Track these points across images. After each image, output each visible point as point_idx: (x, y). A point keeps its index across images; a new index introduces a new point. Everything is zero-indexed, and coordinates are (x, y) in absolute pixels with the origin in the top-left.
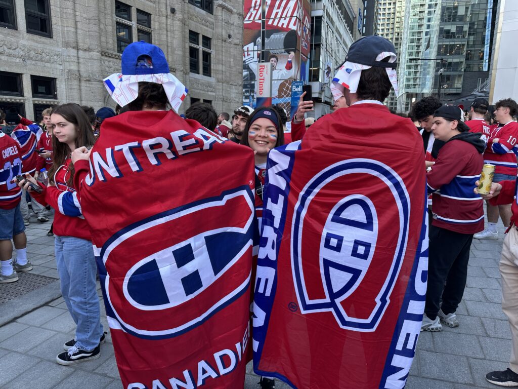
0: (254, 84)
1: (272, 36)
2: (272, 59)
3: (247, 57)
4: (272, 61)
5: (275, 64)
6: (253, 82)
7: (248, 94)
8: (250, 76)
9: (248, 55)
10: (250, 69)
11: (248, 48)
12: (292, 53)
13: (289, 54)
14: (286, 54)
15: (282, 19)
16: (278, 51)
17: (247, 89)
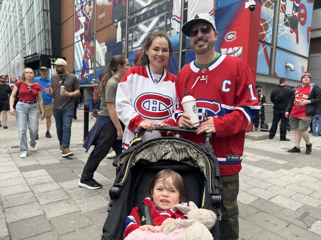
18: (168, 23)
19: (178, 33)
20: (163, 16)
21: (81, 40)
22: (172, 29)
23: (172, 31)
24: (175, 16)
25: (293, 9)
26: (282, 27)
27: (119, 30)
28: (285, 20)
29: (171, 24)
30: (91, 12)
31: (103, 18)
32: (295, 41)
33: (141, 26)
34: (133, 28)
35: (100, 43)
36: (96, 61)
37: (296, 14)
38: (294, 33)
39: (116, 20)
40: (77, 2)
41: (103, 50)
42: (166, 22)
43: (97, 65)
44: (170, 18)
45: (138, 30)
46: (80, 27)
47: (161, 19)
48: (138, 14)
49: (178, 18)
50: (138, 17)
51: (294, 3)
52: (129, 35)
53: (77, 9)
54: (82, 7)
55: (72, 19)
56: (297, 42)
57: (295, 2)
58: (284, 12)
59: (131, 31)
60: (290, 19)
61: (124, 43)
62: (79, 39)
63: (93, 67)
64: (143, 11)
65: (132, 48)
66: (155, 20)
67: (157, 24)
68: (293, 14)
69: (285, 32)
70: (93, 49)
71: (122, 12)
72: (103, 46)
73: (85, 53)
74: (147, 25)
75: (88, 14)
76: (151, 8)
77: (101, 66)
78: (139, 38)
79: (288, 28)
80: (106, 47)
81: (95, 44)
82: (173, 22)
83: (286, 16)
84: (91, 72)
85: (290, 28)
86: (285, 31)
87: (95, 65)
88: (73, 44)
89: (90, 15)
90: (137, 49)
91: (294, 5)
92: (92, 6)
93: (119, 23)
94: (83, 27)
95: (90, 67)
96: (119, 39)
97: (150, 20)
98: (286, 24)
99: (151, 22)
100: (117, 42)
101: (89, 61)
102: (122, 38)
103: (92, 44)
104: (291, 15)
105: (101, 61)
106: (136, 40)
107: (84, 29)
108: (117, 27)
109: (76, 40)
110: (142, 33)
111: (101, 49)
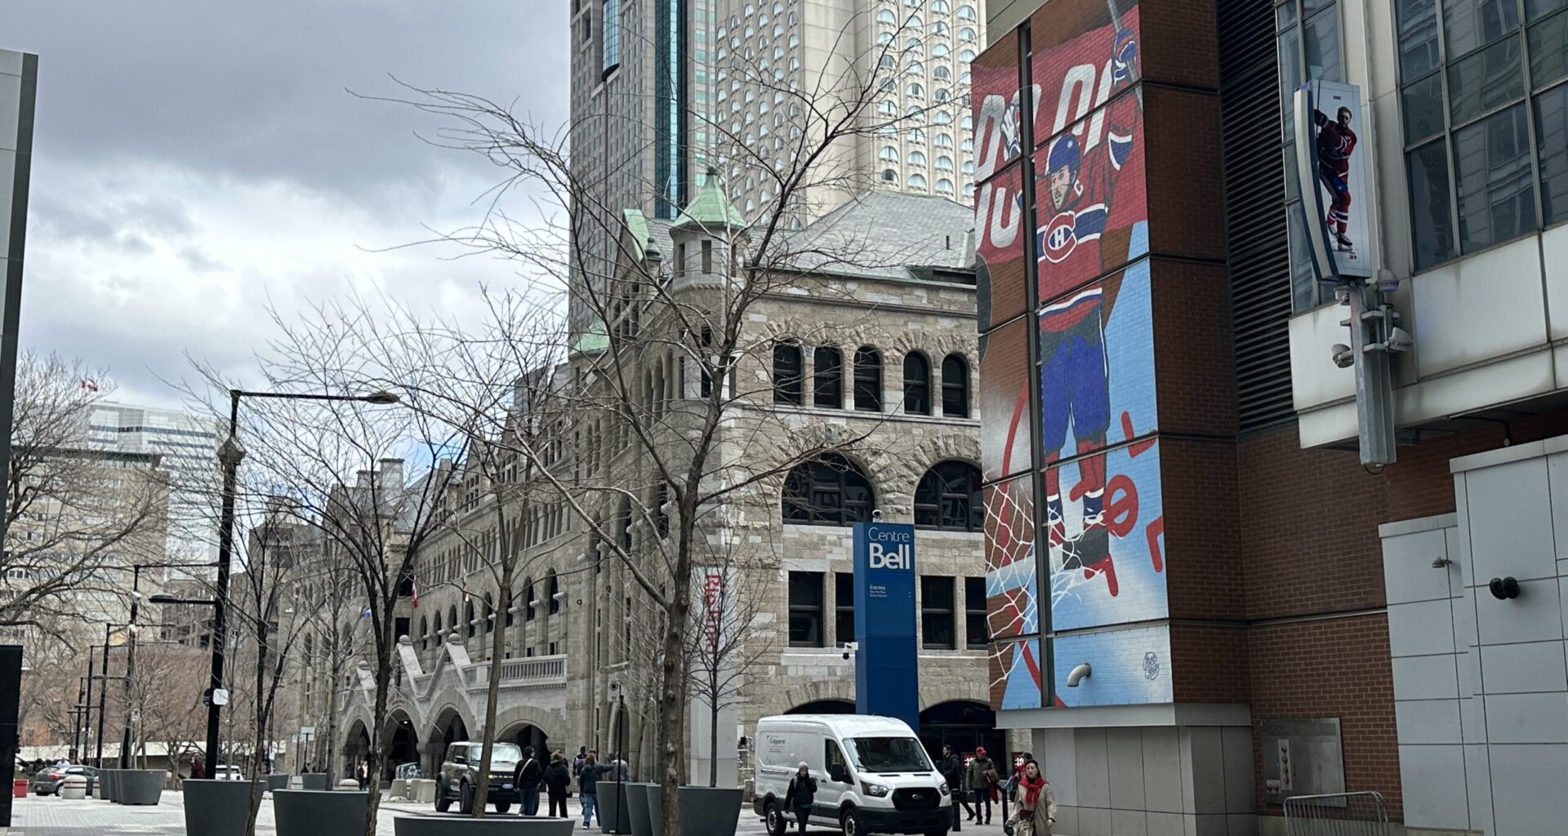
25: (1086, 513)
26: (1060, 578)
28: (1065, 557)
32: (1107, 590)
37: (1099, 518)
38: (1097, 573)
51: (1086, 498)
56: (1114, 591)
57: (1088, 494)
58: (1059, 541)
60: (1080, 545)
68: (1086, 526)
69: (1069, 587)
79: (1077, 570)
83: (1067, 546)
85: (1083, 568)
86: (1068, 582)
91: (1088, 502)
98: (1071, 565)
104: (1082, 532)
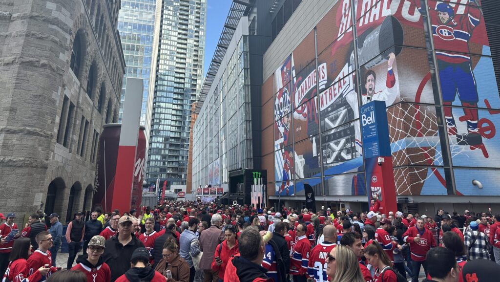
0: (353, 126)
1: (365, 42)
2: (370, 77)
3: (344, 87)
4: (369, 81)
5: (373, 84)
6: (352, 124)
7: (349, 146)
8: (348, 114)
9: (344, 83)
10: (348, 104)
11: (343, 73)
12: (392, 56)
13: (388, 58)
14: (384, 60)
15: (373, 9)
16: (374, 62)
17: (347, 137)
18: (353, 146)
19: (361, 155)
20: (349, 139)
21: (281, 149)
22: (357, 151)
23: (357, 153)
24: (357, 140)
26: (456, 147)
27: (314, 144)
28: (458, 140)
29: (355, 146)
30: (289, 124)
31: (300, 131)
32: (483, 156)
33: (332, 144)
34: (325, 145)
35: (298, 155)
36: (295, 173)
38: (477, 148)
39: (311, 136)
40: (276, 113)
41: (301, 162)
42: (352, 145)
43: (297, 178)
44: (354, 141)
45: (330, 148)
46: (280, 137)
47: (347, 141)
48: (329, 133)
49: (360, 142)
50: (329, 136)
52: (323, 151)
53: (276, 119)
54: (281, 118)
55: (271, 127)
56: (487, 156)
59: (324, 148)
60: (466, 138)
61: (319, 157)
62: (279, 148)
63: (293, 179)
64: (333, 132)
65: (327, 164)
66: (343, 141)
67: (345, 145)
69: (461, 151)
70: (293, 160)
71: (316, 129)
72: (301, 158)
73: (285, 164)
74: (337, 144)
75: (287, 126)
76: (338, 130)
77: (300, 179)
78: (332, 155)
79: (465, 146)
80: (303, 160)
81: (294, 155)
82: (356, 145)
83: (459, 136)
84: (291, 184)
85: (468, 146)
86: (460, 149)
87: (295, 177)
88: (274, 152)
89: (289, 126)
90: (331, 165)
91: (469, 124)
92: (290, 119)
93: (314, 139)
94: (282, 137)
95: (290, 179)
96: (315, 154)
97: (339, 140)
98: (462, 143)
99: (339, 142)
100: (314, 156)
101: (289, 171)
102: (317, 153)
103: (291, 155)
104: (467, 133)
105: (300, 173)
106: (329, 157)
107: (283, 138)
108: (312, 142)
109: (276, 149)
110: (334, 151)
111: (300, 161)
